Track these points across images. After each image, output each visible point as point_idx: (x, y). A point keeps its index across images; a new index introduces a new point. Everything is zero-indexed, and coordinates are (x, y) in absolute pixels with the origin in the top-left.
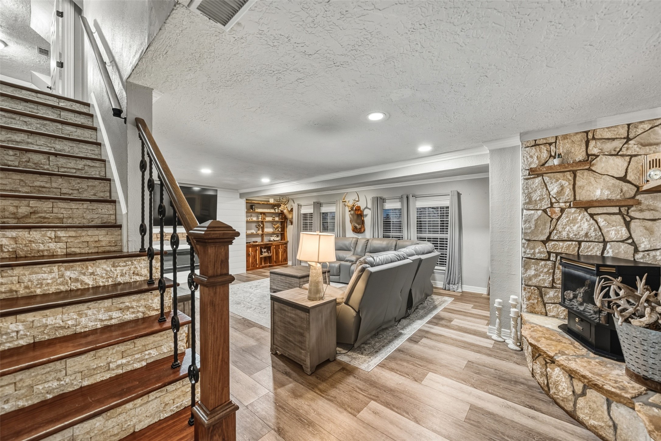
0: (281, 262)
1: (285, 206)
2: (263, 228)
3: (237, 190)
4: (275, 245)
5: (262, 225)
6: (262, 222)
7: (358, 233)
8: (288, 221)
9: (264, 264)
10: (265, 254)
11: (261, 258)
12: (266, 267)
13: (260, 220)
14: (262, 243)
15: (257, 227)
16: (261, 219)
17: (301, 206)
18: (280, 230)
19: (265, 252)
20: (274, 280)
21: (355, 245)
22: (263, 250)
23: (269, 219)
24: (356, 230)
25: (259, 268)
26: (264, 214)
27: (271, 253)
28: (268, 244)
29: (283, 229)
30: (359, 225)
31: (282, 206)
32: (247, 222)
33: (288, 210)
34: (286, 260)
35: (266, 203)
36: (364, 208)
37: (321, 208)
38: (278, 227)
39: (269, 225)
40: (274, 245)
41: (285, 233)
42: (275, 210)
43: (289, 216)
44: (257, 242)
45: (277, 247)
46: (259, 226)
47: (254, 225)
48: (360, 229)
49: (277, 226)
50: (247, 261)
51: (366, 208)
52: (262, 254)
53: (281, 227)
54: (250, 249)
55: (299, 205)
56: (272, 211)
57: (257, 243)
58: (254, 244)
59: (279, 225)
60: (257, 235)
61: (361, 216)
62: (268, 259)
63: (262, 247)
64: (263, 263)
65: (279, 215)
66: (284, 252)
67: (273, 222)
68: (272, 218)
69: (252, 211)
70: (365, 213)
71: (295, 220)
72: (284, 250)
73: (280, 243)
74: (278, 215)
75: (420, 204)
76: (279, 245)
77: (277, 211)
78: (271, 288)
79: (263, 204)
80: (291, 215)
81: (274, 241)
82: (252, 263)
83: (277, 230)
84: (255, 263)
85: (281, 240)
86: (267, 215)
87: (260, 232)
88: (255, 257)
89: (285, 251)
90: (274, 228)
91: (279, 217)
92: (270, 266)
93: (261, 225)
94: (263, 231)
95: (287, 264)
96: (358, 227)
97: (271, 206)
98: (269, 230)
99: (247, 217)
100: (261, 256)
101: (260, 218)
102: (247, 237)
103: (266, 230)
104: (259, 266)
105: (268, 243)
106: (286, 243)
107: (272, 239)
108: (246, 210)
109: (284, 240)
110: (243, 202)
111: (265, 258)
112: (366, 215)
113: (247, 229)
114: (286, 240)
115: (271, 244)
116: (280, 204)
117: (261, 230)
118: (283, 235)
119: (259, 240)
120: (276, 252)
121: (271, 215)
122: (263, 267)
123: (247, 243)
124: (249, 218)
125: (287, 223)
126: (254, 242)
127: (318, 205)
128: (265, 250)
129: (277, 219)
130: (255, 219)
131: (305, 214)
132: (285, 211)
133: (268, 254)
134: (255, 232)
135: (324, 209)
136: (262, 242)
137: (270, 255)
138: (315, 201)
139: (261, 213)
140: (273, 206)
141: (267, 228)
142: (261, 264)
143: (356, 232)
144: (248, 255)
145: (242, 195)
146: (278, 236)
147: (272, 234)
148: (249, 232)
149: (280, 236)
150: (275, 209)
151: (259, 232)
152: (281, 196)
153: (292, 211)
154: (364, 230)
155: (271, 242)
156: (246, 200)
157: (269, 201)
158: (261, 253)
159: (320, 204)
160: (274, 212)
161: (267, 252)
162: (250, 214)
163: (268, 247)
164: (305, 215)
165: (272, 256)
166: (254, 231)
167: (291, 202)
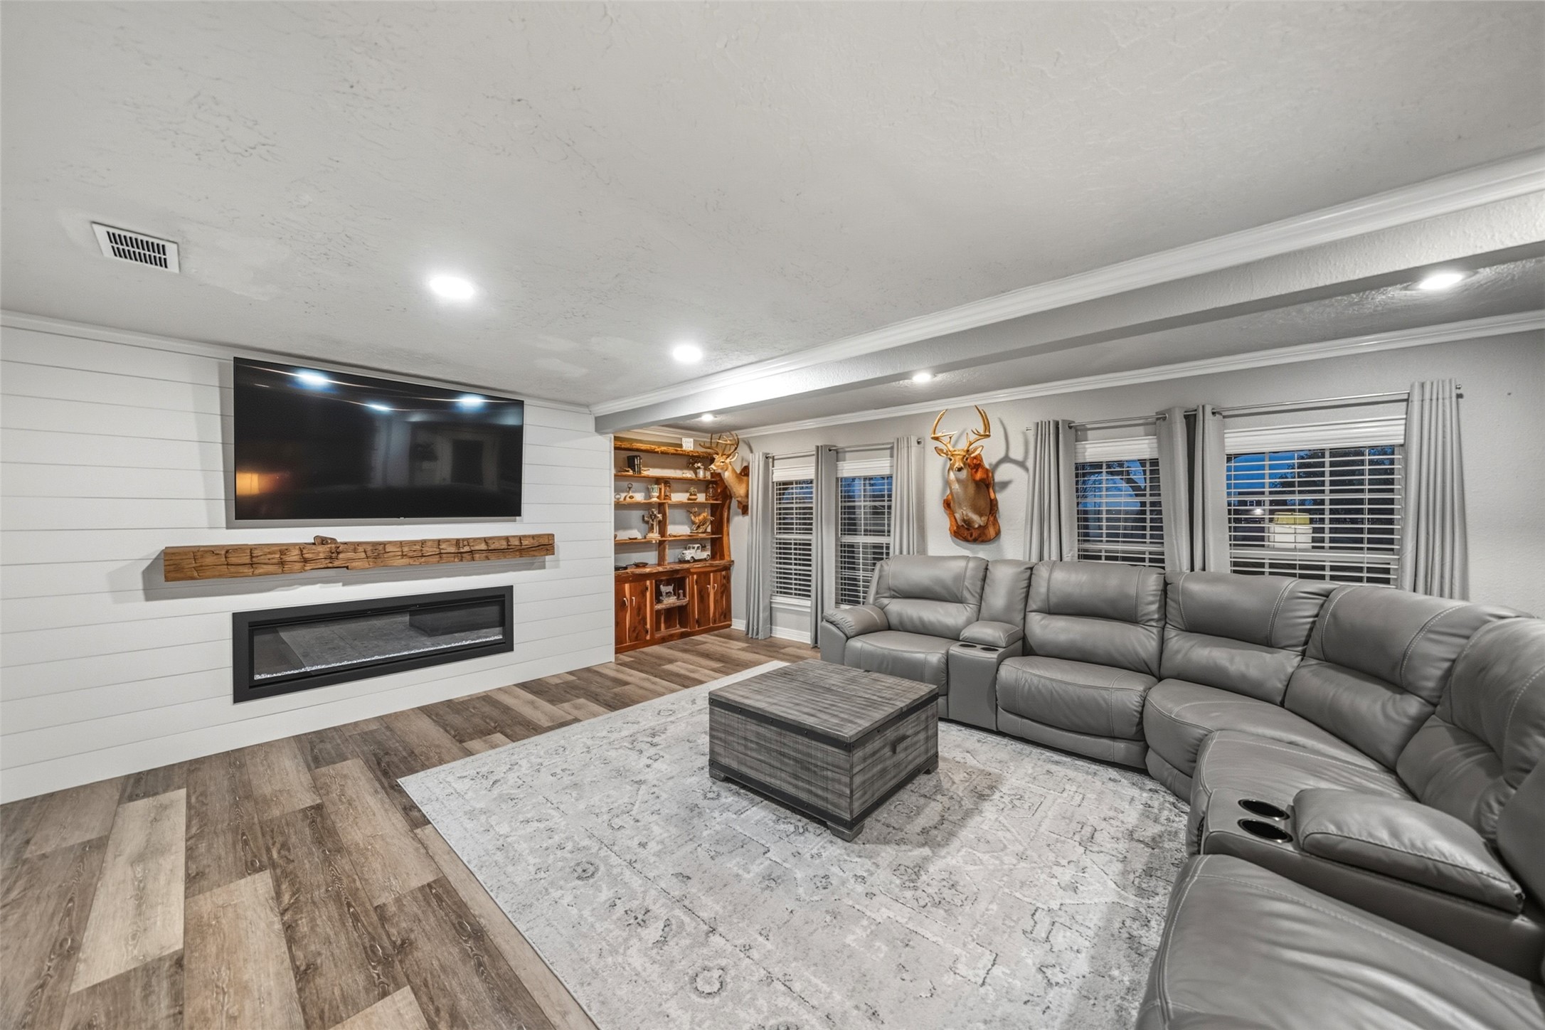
0: (715, 622)
1: (728, 461)
2: (663, 526)
3: (587, 406)
4: (699, 574)
5: (660, 516)
6: (661, 506)
7: (975, 541)
8: (734, 504)
9: (667, 628)
10: (670, 601)
11: (658, 612)
12: (670, 638)
13: (655, 500)
14: (661, 569)
15: (647, 522)
16: (658, 497)
17: (774, 460)
18: (709, 530)
19: (668, 594)
20: (725, 732)
21: (979, 584)
22: (664, 589)
23: (679, 497)
24: (965, 533)
25: (654, 642)
26: (666, 481)
27: (685, 596)
28: (677, 571)
29: (719, 526)
30: (981, 515)
31: (719, 460)
32: (618, 506)
33: (734, 470)
34: (726, 614)
35: (671, 450)
36: (994, 461)
37: (840, 464)
38: (703, 523)
39: (679, 514)
40: (694, 573)
41: (725, 538)
42: (696, 474)
43: (739, 490)
44: (644, 565)
45: (703, 577)
46: (653, 516)
47: (636, 515)
48: (983, 528)
49: (701, 517)
50: (617, 624)
51: (1006, 459)
52: (659, 601)
53: (712, 522)
54: (627, 586)
55: (769, 459)
56: (689, 474)
57: (647, 570)
58: (639, 571)
59: (706, 514)
60: (643, 545)
61: (988, 486)
62: (677, 615)
63: (662, 581)
64: (663, 625)
65: (707, 488)
66: (722, 593)
67: (689, 507)
68: (687, 495)
69: (631, 473)
70: (1000, 476)
71: (756, 500)
72: (723, 585)
73: (711, 566)
74: (703, 488)
75: (1242, 439)
76: (707, 574)
77: (701, 474)
78: (713, 763)
79: (663, 453)
80: (744, 486)
81: (695, 561)
82: (633, 628)
83: (700, 530)
84: (639, 628)
85: (713, 557)
86: (674, 485)
87: (655, 536)
88: (640, 609)
89: (725, 590)
90: (693, 523)
91: (706, 491)
92: (683, 635)
93: (656, 514)
94: (662, 532)
95: (731, 625)
96: (977, 520)
97: (684, 461)
98: (678, 529)
99: (618, 490)
100: (659, 607)
101: (656, 494)
102: (617, 552)
103: (673, 530)
104: (652, 635)
105: (678, 567)
106: (727, 568)
107: (689, 554)
108: (613, 472)
109: (722, 557)
110: (605, 445)
111: (669, 612)
112: (1005, 485)
113: (617, 528)
114: (727, 558)
115: (688, 570)
116: (709, 454)
117: (656, 528)
118: (717, 545)
119: (651, 557)
120: (700, 592)
121: (686, 486)
122: (663, 640)
123: (617, 569)
124: (623, 495)
125: (729, 508)
126: (637, 565)
127: (829, 455)
128: (670, 589)
129: (701, 498)
130: (639, 497)
131: (785, 483)
132: (727, 475)
133: (678, 598)
134: (639, 536)
135: (850, 468)
136: (659, 565)
137: (684, 601)
138: (819, 444)
139: (658, 481)
140: (691, 460)
141: (674, 523)
142: (658, 628)
143: (966, 540)
144: (620, 605)
145: (601, 424)
146: (703, 548)
147: (686, 542)
148: (624, 535)
149: (709, 547)
150: (695, 471)
151: (651, 535)
152: (716, 432)
153: (747, 475)
154: (998, 533)
155: (686, 566)
156: (616, 438)
157: (681, 446)
158: (658, 596)
159: (837, 452)
160: (694, 476)
161: (675, 593)
162: (625, 484)
163: (677, 579)
164: (785, 486)
165: (689, 608)
166: (636, 534)
167: (743, 451)
